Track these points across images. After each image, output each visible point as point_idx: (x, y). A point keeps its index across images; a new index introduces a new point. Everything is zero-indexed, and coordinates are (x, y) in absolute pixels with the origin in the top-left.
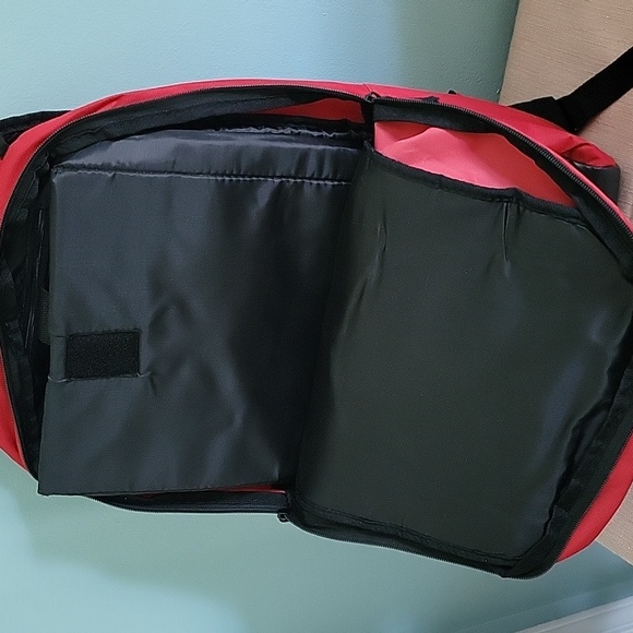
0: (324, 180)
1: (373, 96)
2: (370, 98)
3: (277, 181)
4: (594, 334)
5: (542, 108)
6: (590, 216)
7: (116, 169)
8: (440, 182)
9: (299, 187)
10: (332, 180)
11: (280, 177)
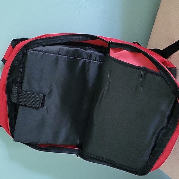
0: (97, 61)
1: (111, 42)
2: (110, 42)
3: (84, 60)
4: (163, 107)
5: (156, 51)
6: (164, 75)
7: (44, 52)
8: (125, 64)
9: (90, 62)
10: (99, 61)
11: (85, 59)
